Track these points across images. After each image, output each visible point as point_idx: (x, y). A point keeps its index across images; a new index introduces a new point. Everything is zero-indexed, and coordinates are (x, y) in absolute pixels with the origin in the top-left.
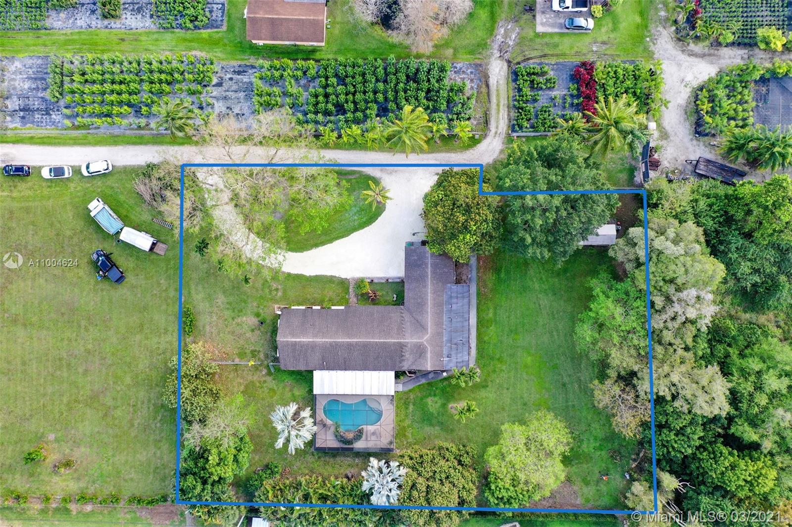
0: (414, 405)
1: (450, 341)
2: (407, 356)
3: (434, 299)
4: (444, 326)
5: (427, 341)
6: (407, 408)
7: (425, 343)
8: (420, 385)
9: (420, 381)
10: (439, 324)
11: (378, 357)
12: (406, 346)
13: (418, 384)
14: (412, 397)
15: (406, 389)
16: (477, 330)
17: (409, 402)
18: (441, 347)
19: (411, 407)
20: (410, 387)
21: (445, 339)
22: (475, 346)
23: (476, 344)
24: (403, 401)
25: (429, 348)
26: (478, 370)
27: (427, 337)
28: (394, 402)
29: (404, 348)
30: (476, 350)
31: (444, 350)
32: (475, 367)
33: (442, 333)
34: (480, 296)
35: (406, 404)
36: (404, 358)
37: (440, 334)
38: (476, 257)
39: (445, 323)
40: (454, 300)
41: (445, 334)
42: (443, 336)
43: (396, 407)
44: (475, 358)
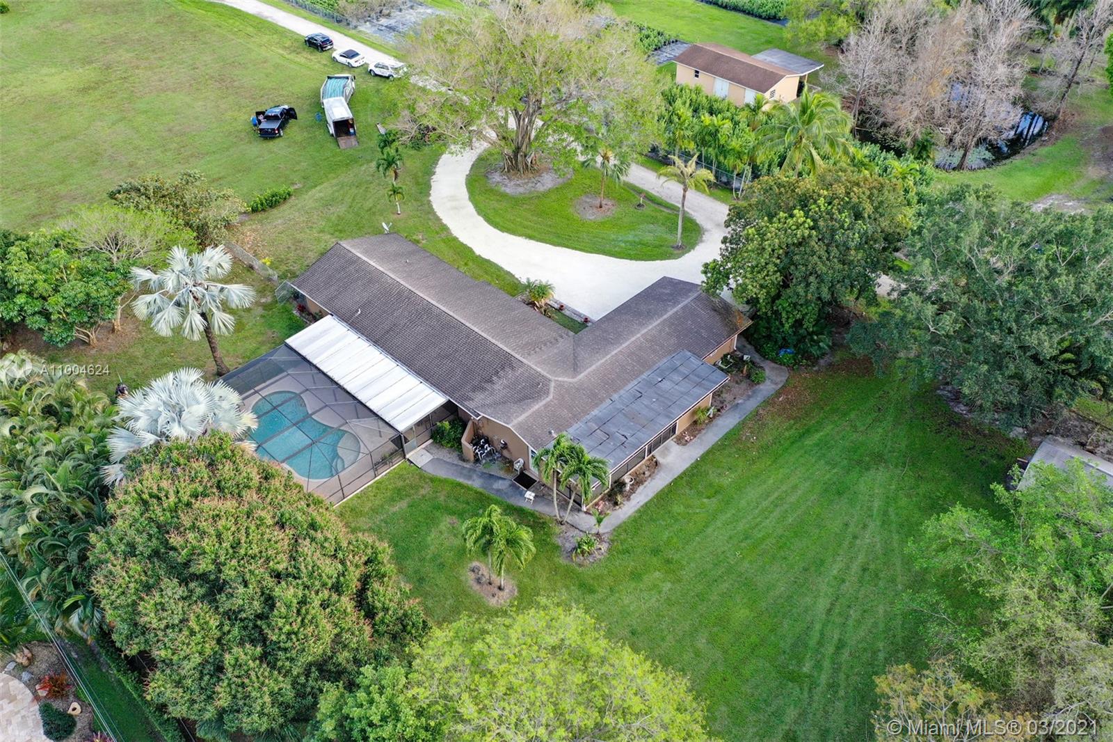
0: (410, 506)
1: (602, 423)
2: (497, 387)
3: (640, 348)
4: (615, 397)
5: (560, 385)
6: (392, 500)
7: (553, 384)
8: (460, 485)
9: (470, 478)
10: (610, 382)
11: (447, 357)
12: (513, 368)
13: (461, 480)
14: (422, 492)
15: (432, 471)
16: (675, 481)
17: (408, 495)
18: (576, 418)
19: (403, 504)
20: (442, 473)
21: (595, 412)
22: (642, 504)
23: (646, 500)
24: (400, 484)
25: (551, 397)
26: (604, 547)
27: (566, 379)
28: (384, 473)
29: (507, 369)
30: (636, 512)
31: (576, 426)
32: (605, 537)
33: (602, 400)
34: (731, 439)
35: (399, 493)
36: (488, 386)
37: (595, 400)
38: (780, 386)
39: (622, 392)
40: (676, 378)
41: (604, 405)
42: (597, 405)
43: (377, 482)
44: (619, 522)
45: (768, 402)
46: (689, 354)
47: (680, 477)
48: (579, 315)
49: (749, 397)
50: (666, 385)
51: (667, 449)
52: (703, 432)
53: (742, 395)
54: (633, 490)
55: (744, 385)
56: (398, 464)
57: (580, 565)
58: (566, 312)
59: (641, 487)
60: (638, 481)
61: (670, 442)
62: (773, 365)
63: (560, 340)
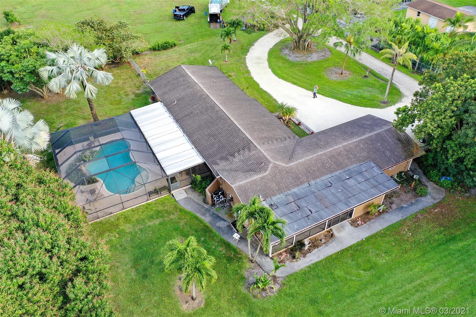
1: (298, 198)
2: (235, 160)
5: (276, 167)
6: (152, 217)
7: (271, 165)
8: (196, 218)
9: (204, 215)
10: (311, 172)
11: (213, 136)
12: (250, 150)
13: (198, 215)
15: (182, 205)
18: (280, 191)
19: (157, 222)
20: (188, 208)
21: (295, 190)
22: (313, 262)
23: (318, 260)
24: (160, 208)
25: (267, 173)
26: (276, 288)
27: (281, 164)
28: (154, 199)
29: (246, 150)
30: (307, 267)
31: (278, 196)
32: (280, 280)
33: (302, 183)
34: (392, 230)
35: (159, 214)
36: (230, 158)
37: (297, 181)
38: (437, 201)
39: (318, 180)
40: (360, 179)
41: (303, 186)
42: (298, 185)
43: (148, 204)
44: (293, 271)
45: (426, 211)
46: (373, 165)
47: (347, 249)
48: (309, 130)
49: (412, 204)
50: (351, 182)
51: (342, 227)
52: (372, 221)
53: (406, 201)
54: (309, 251)
55: (410, 195)
56: (165, 195)
57: (255, 297)
58: (302, 127)
59: (316, 250)
60: (315, 245)
61: (346, 222)
62: (435, 185)
63: (288, 139)
